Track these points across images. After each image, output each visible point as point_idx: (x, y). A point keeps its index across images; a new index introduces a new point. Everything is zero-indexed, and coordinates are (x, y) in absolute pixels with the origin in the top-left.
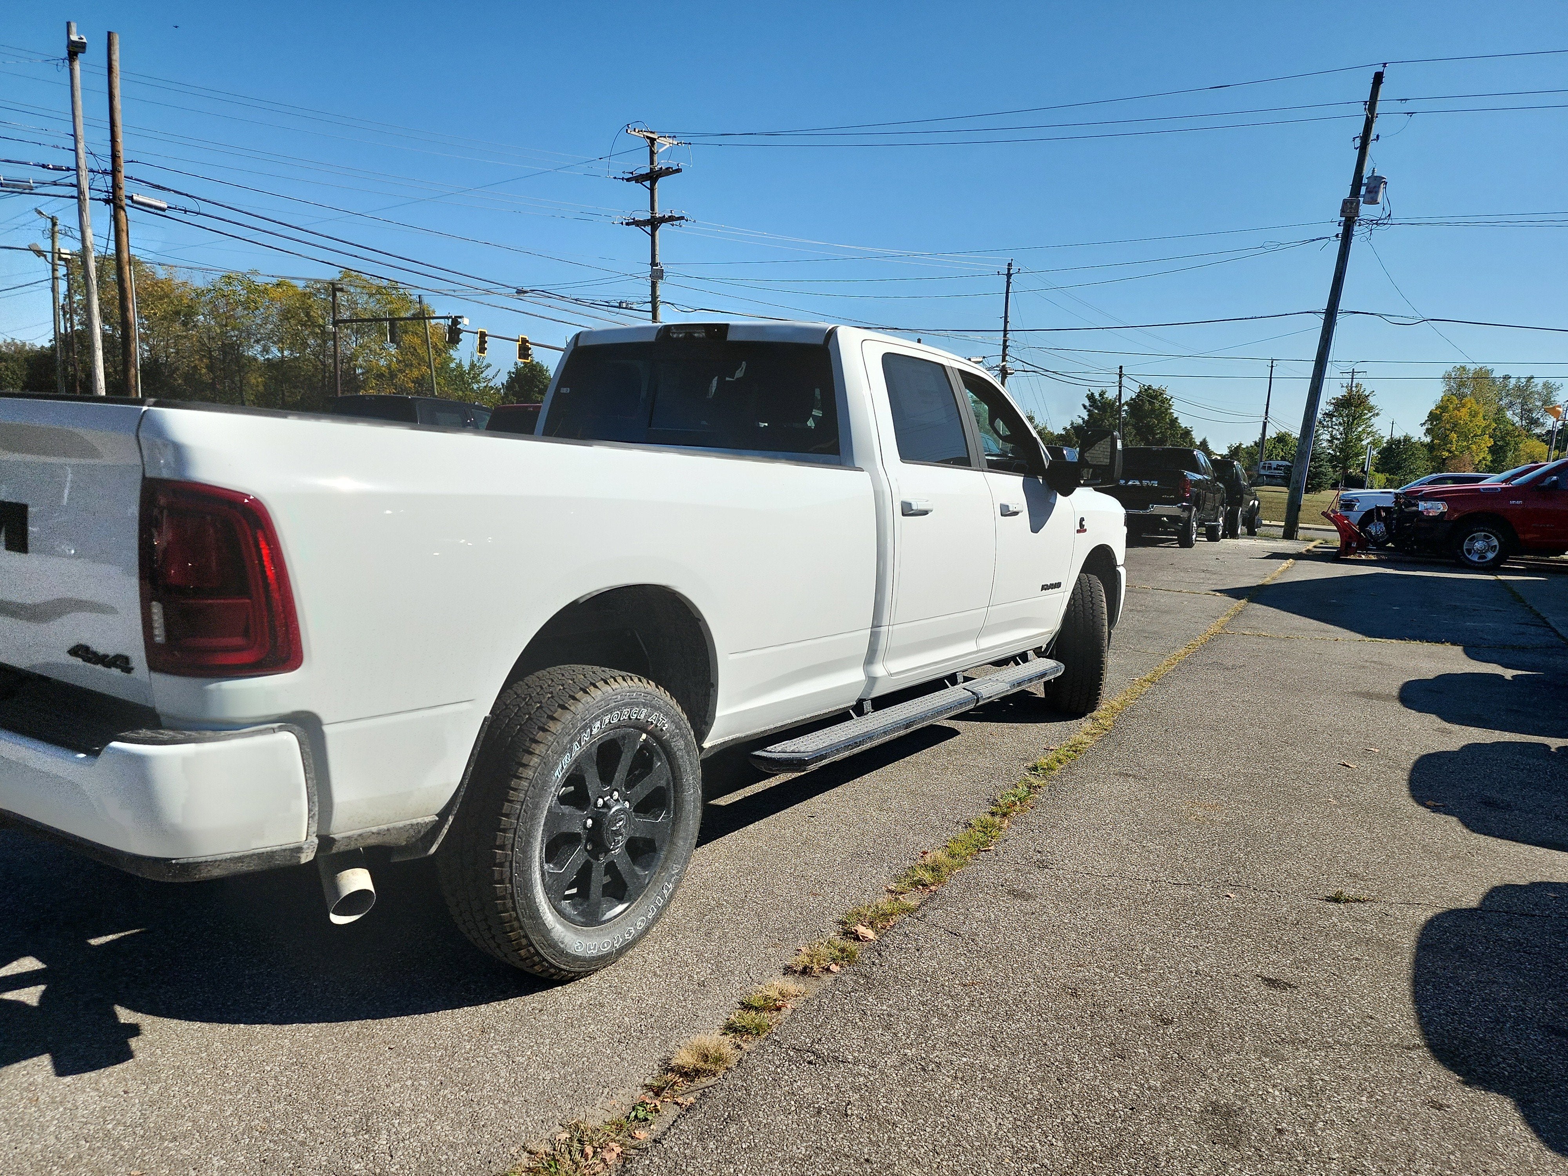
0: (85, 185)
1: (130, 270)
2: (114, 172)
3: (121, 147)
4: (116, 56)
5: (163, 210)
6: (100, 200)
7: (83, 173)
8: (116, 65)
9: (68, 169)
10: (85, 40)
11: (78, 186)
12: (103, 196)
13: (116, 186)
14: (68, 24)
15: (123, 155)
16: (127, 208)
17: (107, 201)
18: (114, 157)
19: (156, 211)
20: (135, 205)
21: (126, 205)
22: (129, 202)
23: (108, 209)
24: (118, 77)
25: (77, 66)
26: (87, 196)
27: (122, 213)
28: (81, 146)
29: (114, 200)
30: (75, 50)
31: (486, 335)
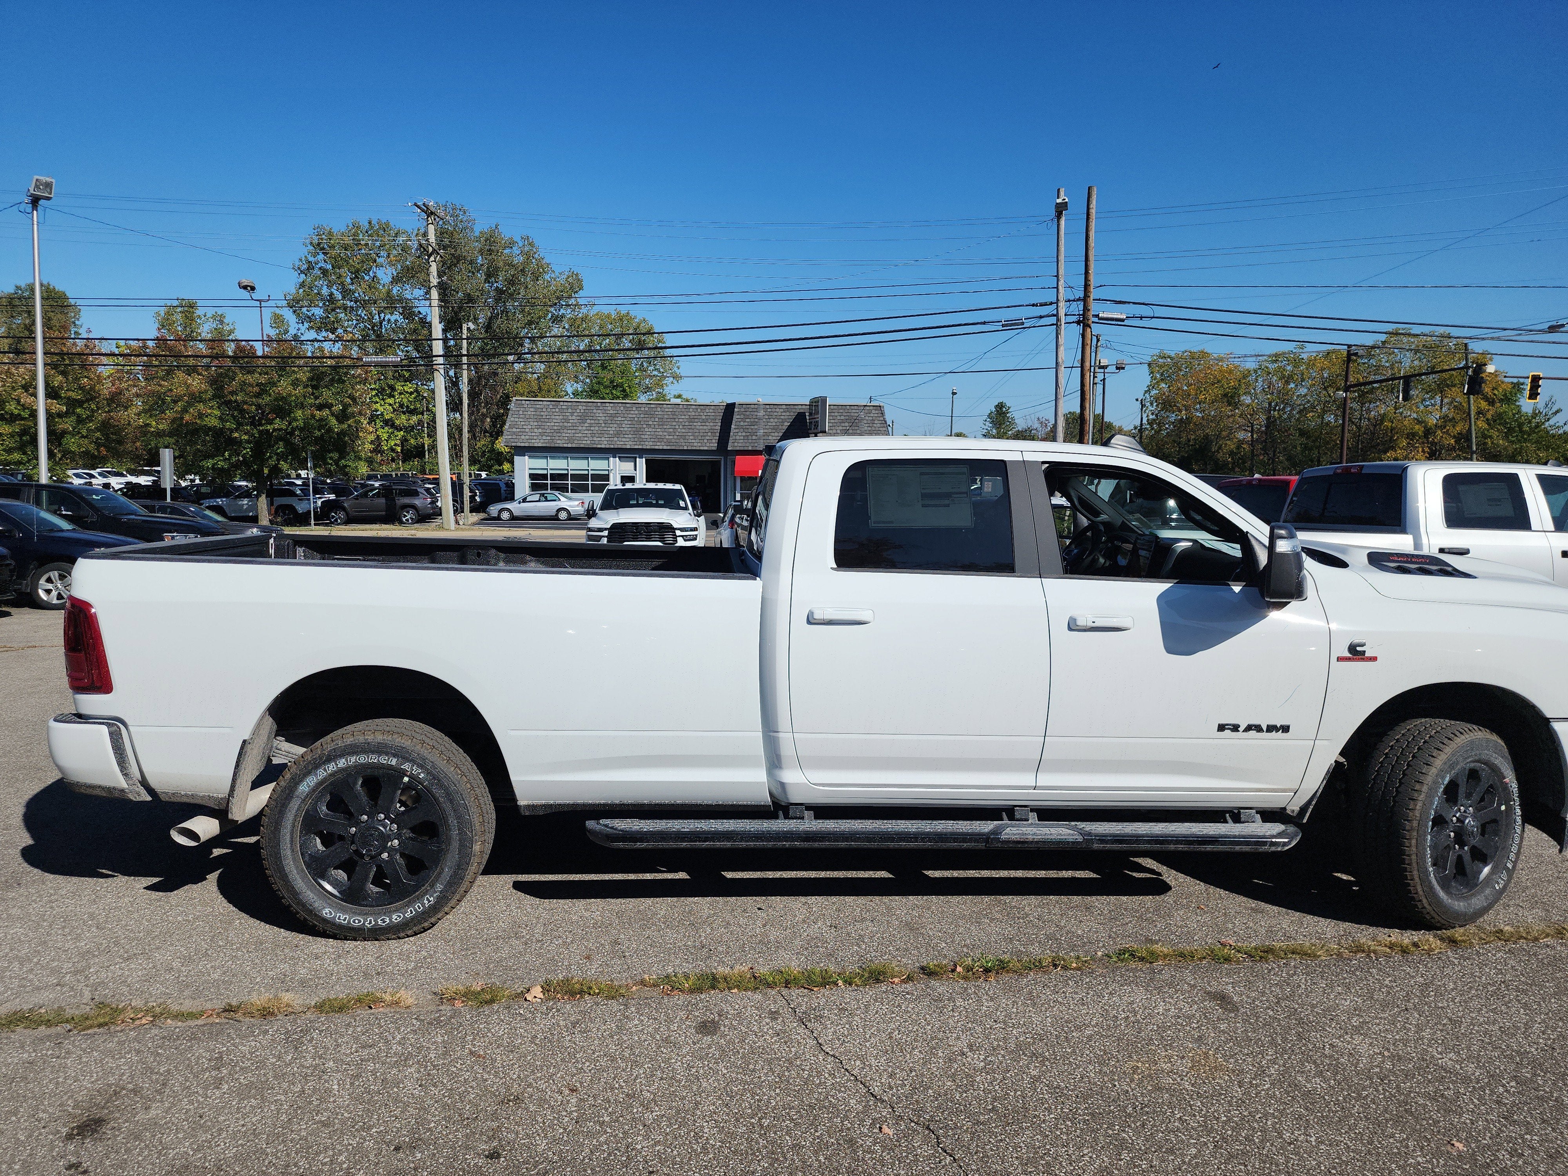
0: (1062, 313)
1: (1090, 376)
2: (1085, 299)
3: (1092, 278)
4: (1093, 205)
5: (1123, 320)
6: (1073, 322)
7: (1062, 304)
8: (1093, 211)
9: (1051, 303)
10: (1067, 200)
11: (1056, 315)
12: (1075, 319)
13: (1086, 309)
14: (1059, 190)
15: (1093, 282)
16: (1093, 325)
17: (1078, 323)
18: (1086, 286)
19: (1117, 323)
20: (1101, 321)
21: (1093, 322)
22: (1096, 320)
23: (1078, 329)
24: (1094, 221)
25: (1063, 222)
26: (1063, 321)
27: (1089, 330)
28: (1061, 283)
29: (1083, 322)
30: (1061, 209)
31: (1541, 378)
